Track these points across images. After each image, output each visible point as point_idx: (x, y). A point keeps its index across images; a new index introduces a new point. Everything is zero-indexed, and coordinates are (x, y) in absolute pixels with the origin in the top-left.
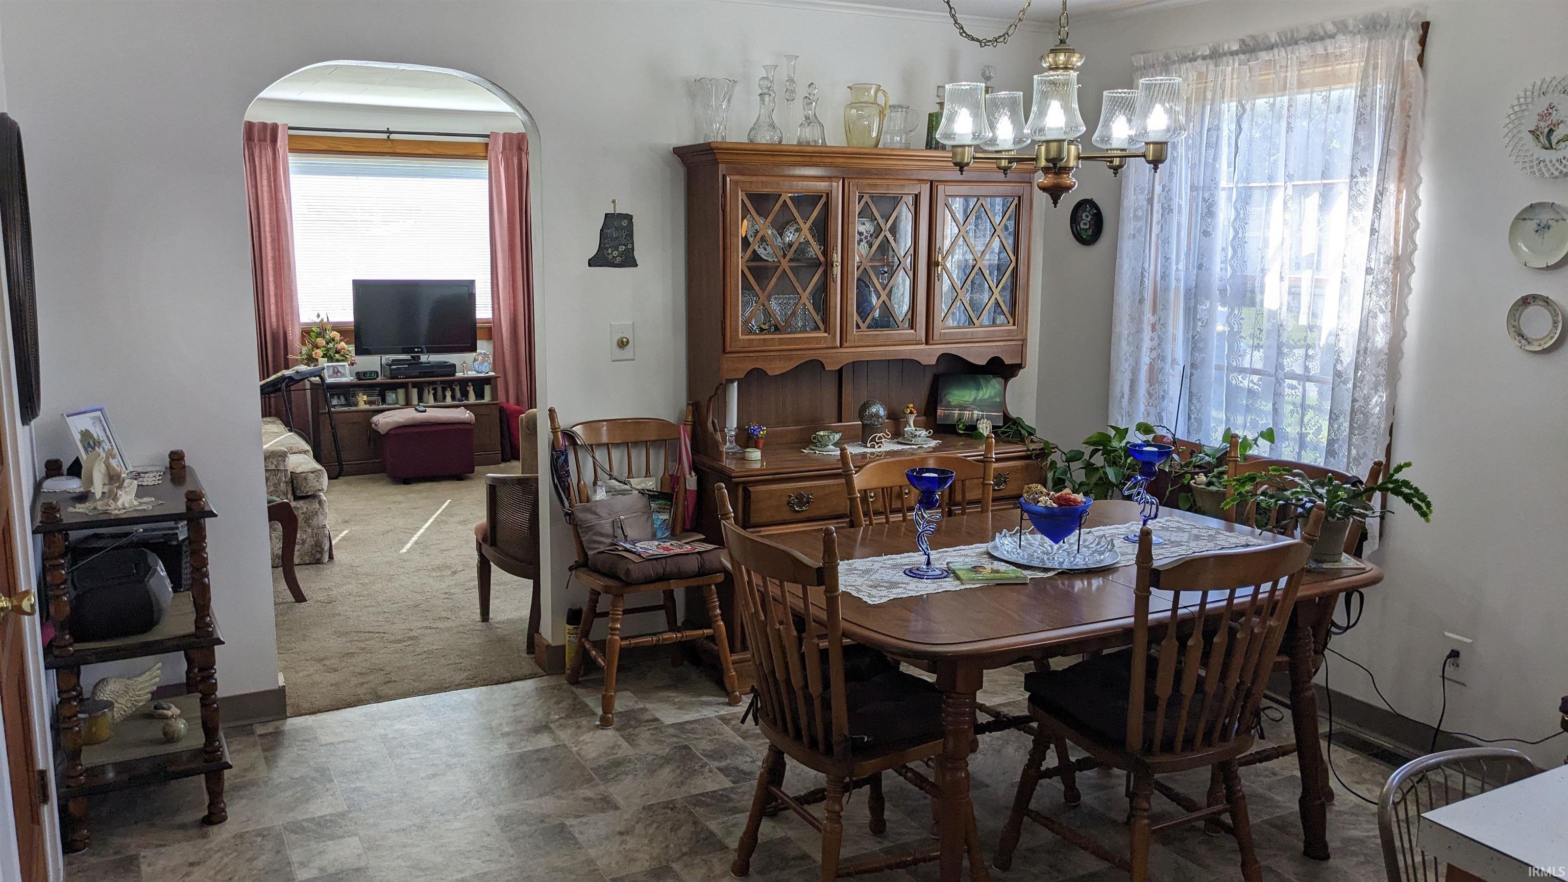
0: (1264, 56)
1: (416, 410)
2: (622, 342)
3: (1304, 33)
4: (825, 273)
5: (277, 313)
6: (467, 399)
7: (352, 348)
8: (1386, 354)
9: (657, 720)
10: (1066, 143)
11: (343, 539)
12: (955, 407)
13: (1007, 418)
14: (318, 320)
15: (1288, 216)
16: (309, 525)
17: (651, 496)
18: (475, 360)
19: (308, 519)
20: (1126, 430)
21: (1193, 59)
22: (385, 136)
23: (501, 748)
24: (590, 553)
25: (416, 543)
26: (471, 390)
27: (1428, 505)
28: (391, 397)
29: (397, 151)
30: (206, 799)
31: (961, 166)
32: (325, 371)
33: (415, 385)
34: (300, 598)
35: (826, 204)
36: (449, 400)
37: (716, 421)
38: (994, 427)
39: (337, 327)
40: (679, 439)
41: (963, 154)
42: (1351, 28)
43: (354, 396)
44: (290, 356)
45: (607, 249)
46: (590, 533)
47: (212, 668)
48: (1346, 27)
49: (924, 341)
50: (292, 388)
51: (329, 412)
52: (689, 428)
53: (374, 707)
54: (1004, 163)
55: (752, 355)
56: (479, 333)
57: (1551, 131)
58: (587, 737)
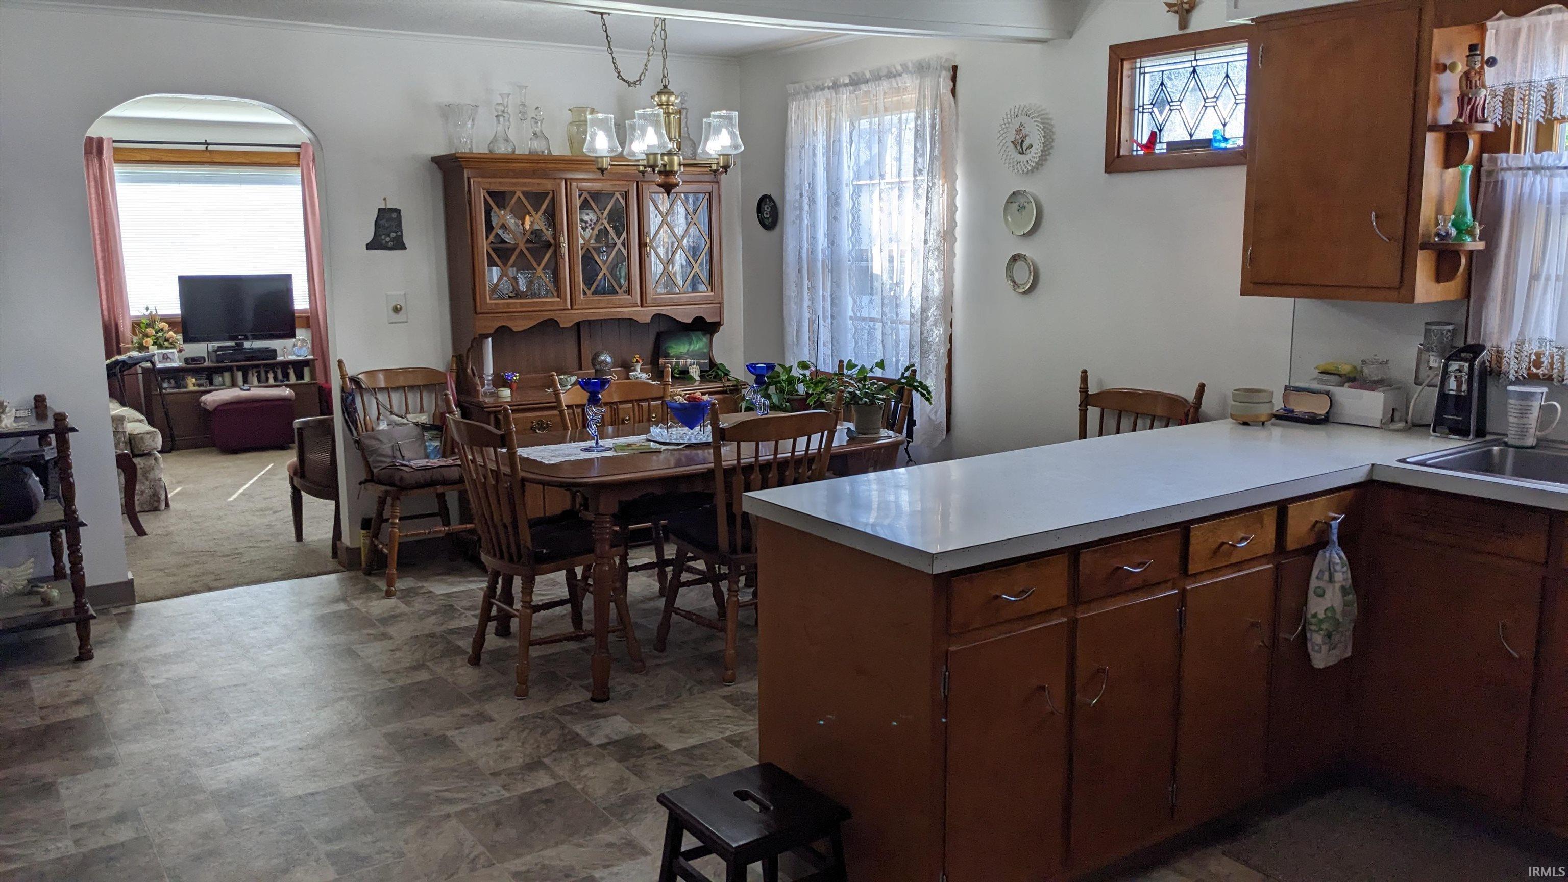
0: (864, 87)
1: (241, 389)
2: (396, 308)
3: (884, 72)
4: (555, 252)
5: (108, 308)
6: (288, 380)
7: (180, 337)
8: (941, 300)
9: (431, 592)
10: (659, 156)
11: (178, 494)
12: (673, 357)
13: (712, 364)
14: (147, 313)
15: (882, 205)
16: (147, 478)
17: (423, 427)
18: (295, 345)
19: (145, 473)
20: (791, 367)
21: (823, 89)
22: (203, 147)
23: (307, 613)
24: (375, 470)
25: (242, 494)
26: (292, 372)
27: (929, 393)
28: (218, 379)
29: (215, 160)
30: (77, 643)
31: (602, 171)
32: (156, 357)
33: (239, 368)
34: (141, 532)
35: (553, 198)
36: (271, 381)
37: (474, 368)
38: (701, 372)
39: (166, 319)
40: (446, 383)
41: (603, 162)
42: (910, 69)
43: (184, 379)
44: (122, 345)
45: (381, 236)
46: (374, 456)
47: (78, 545)
48: (907, 67)
49: (639, 304)
50: (125, 373)
51: (161, 394)
52: (454, 374)
53: (207, 594)
54: (641, 168)
55: (500, 315)
56: (297, 321)
57: (1022, 142)
58: (374, 603)
